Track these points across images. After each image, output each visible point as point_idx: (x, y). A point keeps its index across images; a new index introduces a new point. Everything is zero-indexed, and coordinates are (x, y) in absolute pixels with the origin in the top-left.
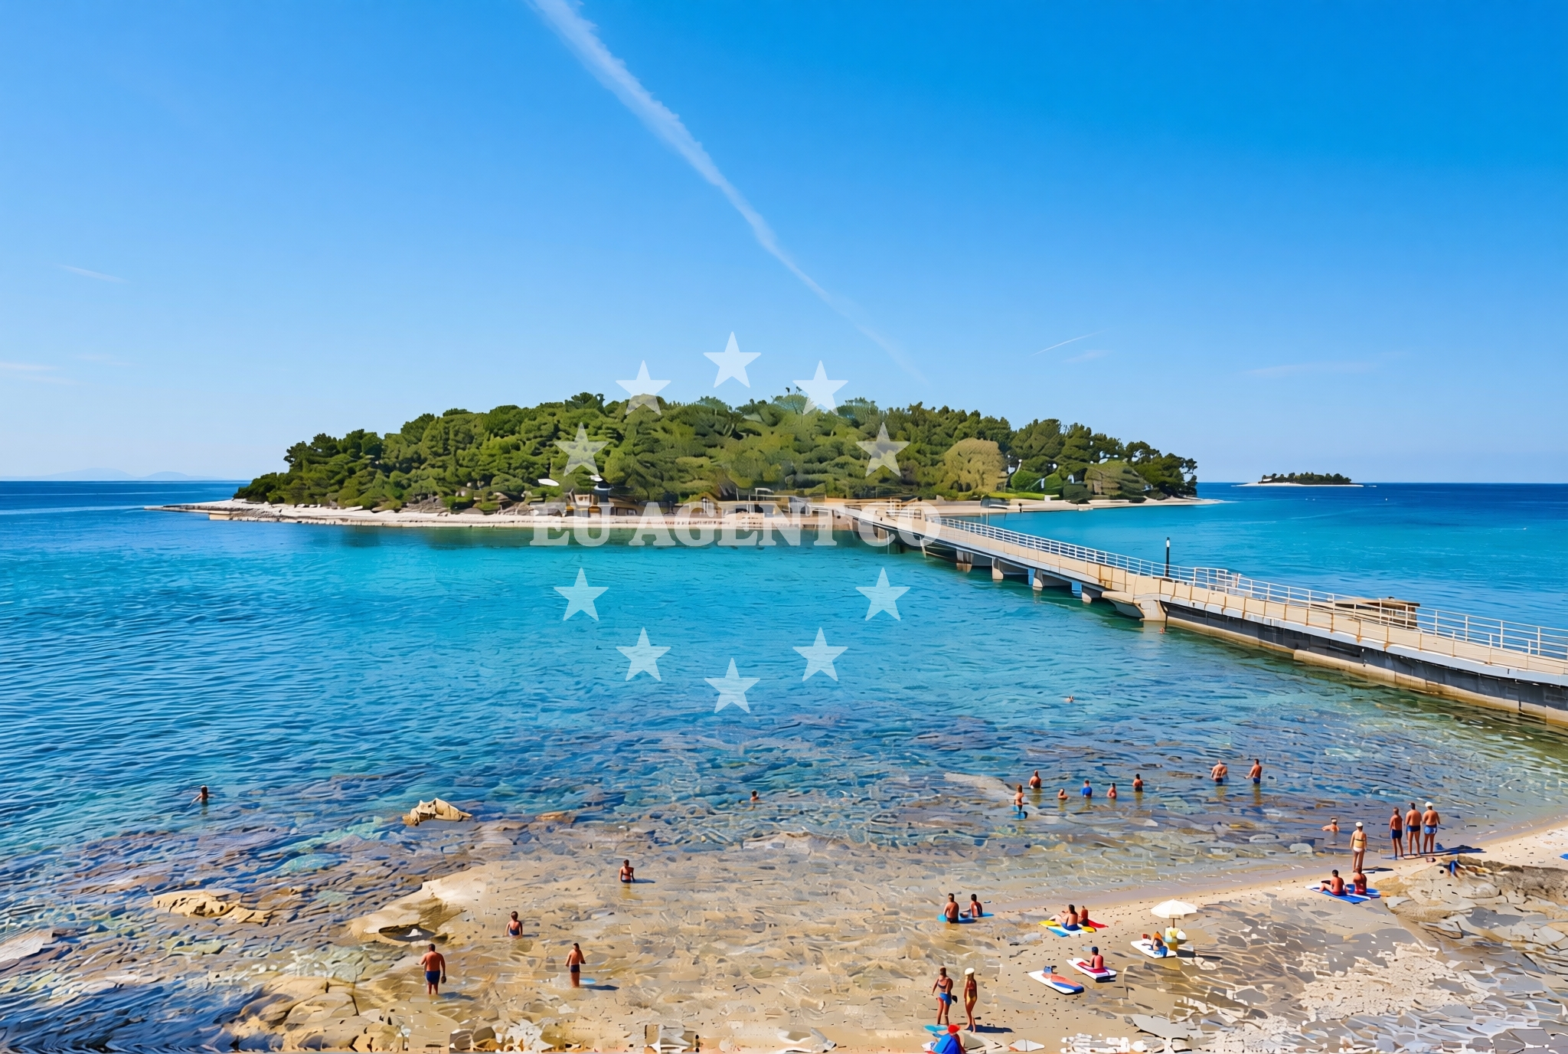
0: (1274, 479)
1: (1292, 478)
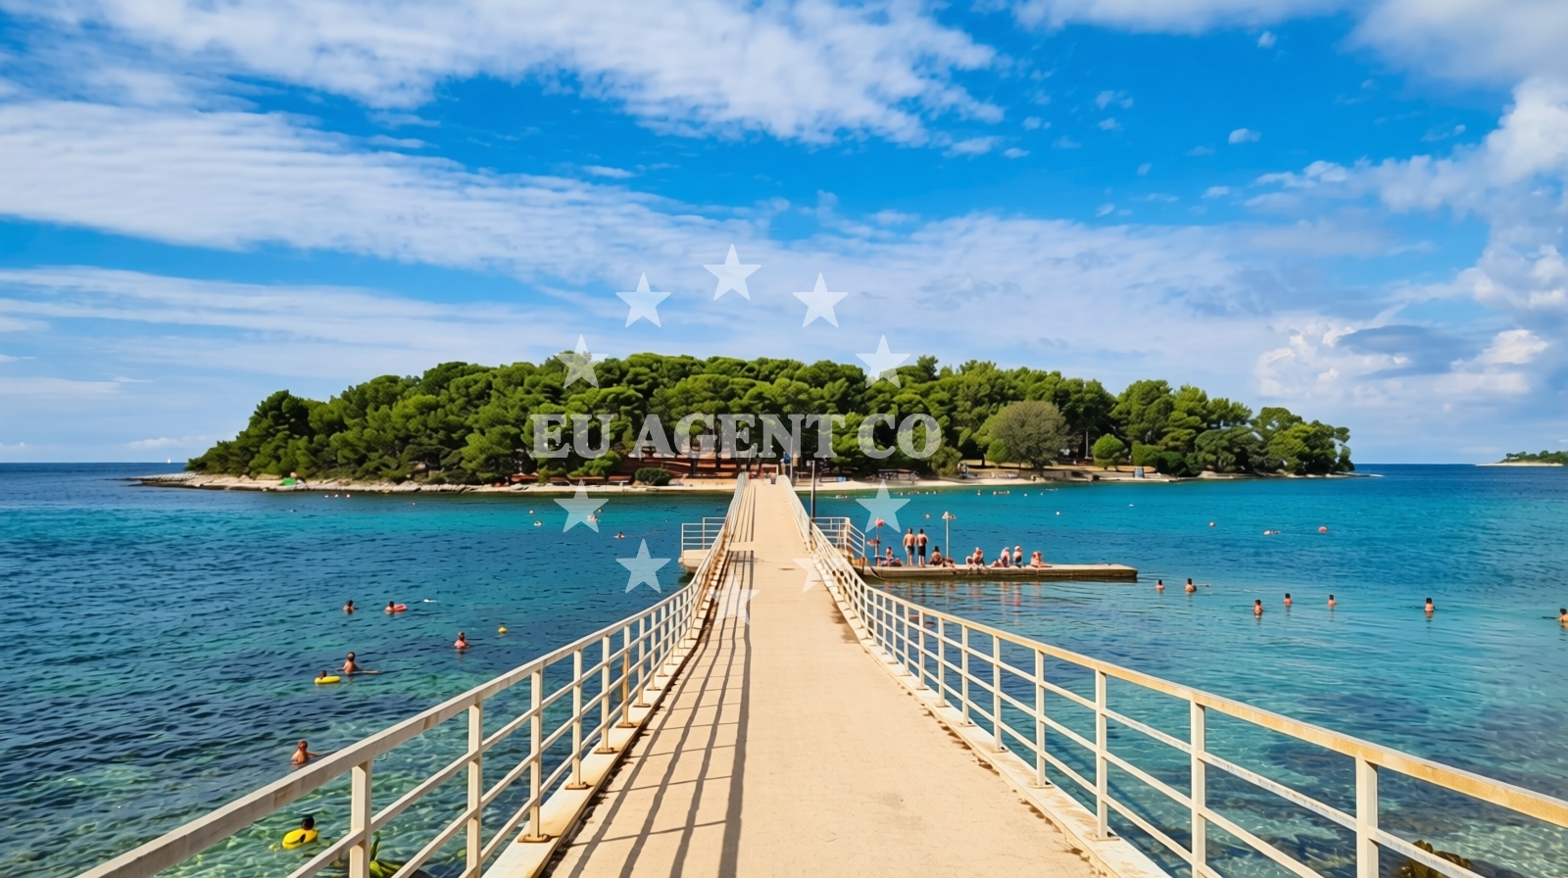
0: (1522, 457)
1: (1544, 457)
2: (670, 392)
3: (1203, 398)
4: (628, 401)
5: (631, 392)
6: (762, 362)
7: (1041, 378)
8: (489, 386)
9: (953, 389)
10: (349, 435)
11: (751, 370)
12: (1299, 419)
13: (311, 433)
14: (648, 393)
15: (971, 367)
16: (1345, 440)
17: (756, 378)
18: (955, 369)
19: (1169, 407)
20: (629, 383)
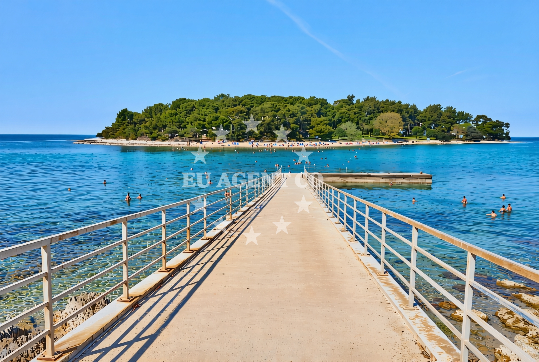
2: (257, 109)
3: (454, 111)
4: (241, 112)
5: (243, 109)
6: (291, 97)
7: (393, 103)
8: (194, 107)
9: (361, 108)
10: (147, 124)
11: (286, 101)
12: (490, 119)
13: (135, 124)
14: (249, 109)
15: (367, 99)
16: (508, 127)
17: (288, 103)
18: (362, 100)
19: (441, 114)
20: (243, 105)
